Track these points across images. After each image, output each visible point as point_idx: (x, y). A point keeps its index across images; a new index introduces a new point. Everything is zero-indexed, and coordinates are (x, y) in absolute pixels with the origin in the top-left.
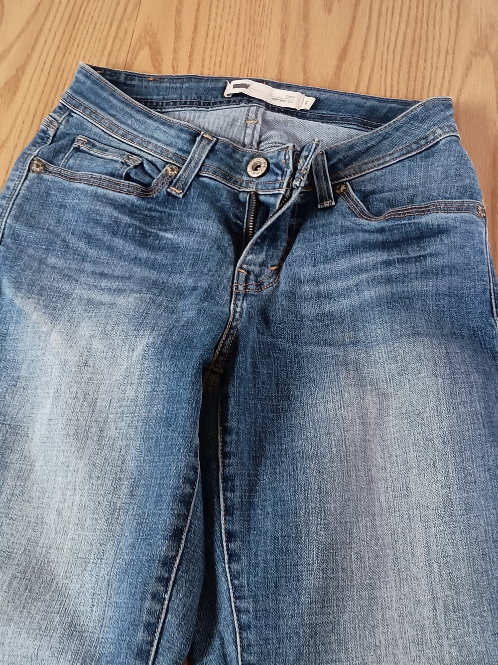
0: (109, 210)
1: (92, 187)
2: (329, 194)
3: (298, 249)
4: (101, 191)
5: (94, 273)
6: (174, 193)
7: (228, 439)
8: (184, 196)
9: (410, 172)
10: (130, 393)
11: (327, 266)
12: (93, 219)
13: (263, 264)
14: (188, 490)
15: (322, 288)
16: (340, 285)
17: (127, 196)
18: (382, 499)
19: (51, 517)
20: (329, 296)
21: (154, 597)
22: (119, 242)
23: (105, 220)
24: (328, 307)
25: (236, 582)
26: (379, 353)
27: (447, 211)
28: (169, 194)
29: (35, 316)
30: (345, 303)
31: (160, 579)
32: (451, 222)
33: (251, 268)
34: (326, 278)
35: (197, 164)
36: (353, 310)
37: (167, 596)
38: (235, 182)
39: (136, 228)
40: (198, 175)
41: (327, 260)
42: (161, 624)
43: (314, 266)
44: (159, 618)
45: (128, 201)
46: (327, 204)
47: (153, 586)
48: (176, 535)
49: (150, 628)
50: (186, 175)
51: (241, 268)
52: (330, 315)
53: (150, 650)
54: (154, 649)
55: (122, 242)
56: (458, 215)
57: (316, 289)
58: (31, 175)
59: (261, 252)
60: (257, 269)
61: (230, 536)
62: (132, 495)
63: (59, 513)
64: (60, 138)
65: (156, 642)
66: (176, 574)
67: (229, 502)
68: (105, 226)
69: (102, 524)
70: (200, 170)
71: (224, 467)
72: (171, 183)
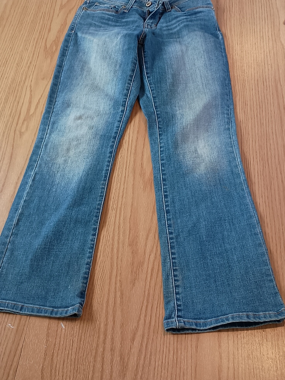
0: (107, 16)
1: (102, 11)
2: (170, 8)
3: (162, 20)
4: (104, 12)
5: (103, 30)
6: (125, 11)
7: (145, 53)
8: (128, 12)
9: (192, 3)
10: (118, 47)
11: (170, 23)
12: (102, 18)
13: (152, 23)
14: (135, 61)
15: (169, 28)
16: (174, 26)
17: (112, 13)
18: (188, 67)
19: (98, 78)
20: (171, 29)
21: (128, 83)
22: (110, 23)
23: (106, 18)
24: (171, 32)
25: (150, 82)
26: (186, 38)
27: (203, 8)
28: (124, 12)
29: (89, 37)
30: (175, 30)
31: (129, 80)
32: (204, 10)
33: (149, 23)
34: (170, 26)
35: (131, 5)
36: (178, 31)
37: (132, 84)
38: (143, 9)
39: (115, 19)
40: (132, 7)
41: (170, 22)
42: (130, 89)
43: (167, 23)
44: (130, 88)
45: (112, 14)
46: (169, 10)
47: (128, 81)
48: (133, 71)
49: (128, 90)
50: (128, 7)
51: (146, 23)
52: (172, 33)
53: (128, 95)
54: (129, 94)
55: (111, 22)
56: (206, 9)
57: (167, 28)
58: (83, 11)
59: (151, 20)
60: (150, 24)
61: (147, 74)
62: (120, 67)
63: (100, 76)
64: (91, 3)
65: (129, 93)
66: (134, 79)
67: (146, 67)
68: (106, 19)
69: (112, 74)
70: (132, 6)
71: (144, 60)
72: (124, 9)
